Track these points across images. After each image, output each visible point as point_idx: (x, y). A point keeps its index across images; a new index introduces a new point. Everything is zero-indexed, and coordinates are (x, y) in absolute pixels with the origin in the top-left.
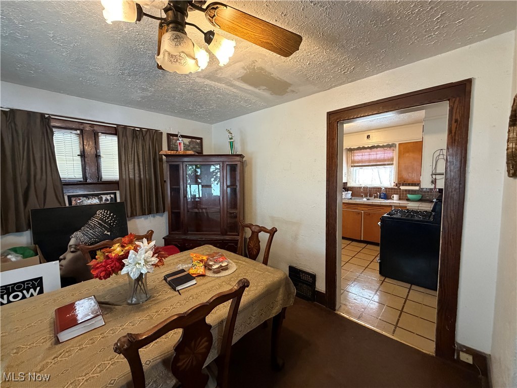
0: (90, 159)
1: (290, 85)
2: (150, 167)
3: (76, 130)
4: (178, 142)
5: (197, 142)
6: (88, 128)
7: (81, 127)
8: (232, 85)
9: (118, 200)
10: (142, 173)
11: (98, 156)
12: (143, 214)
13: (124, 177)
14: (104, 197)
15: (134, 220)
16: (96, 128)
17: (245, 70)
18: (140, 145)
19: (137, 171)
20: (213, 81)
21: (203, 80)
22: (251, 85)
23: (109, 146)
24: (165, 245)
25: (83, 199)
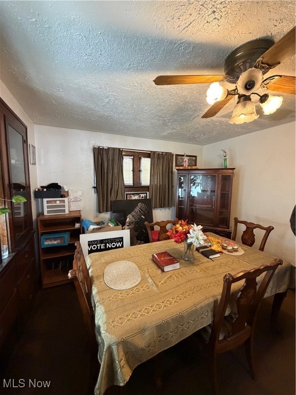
3: (131, 156)
4: (184, 160)
5: (193, 159)
6: (137, 155)
7: (133, 154)
9: (148, 198)
11: (140, 171)
13: (152, 184)
14: (141, 195)
15: (156, 210)
16: (140, 154)
18: (161, 163)
19: (159, 181)
25: (132, 196)
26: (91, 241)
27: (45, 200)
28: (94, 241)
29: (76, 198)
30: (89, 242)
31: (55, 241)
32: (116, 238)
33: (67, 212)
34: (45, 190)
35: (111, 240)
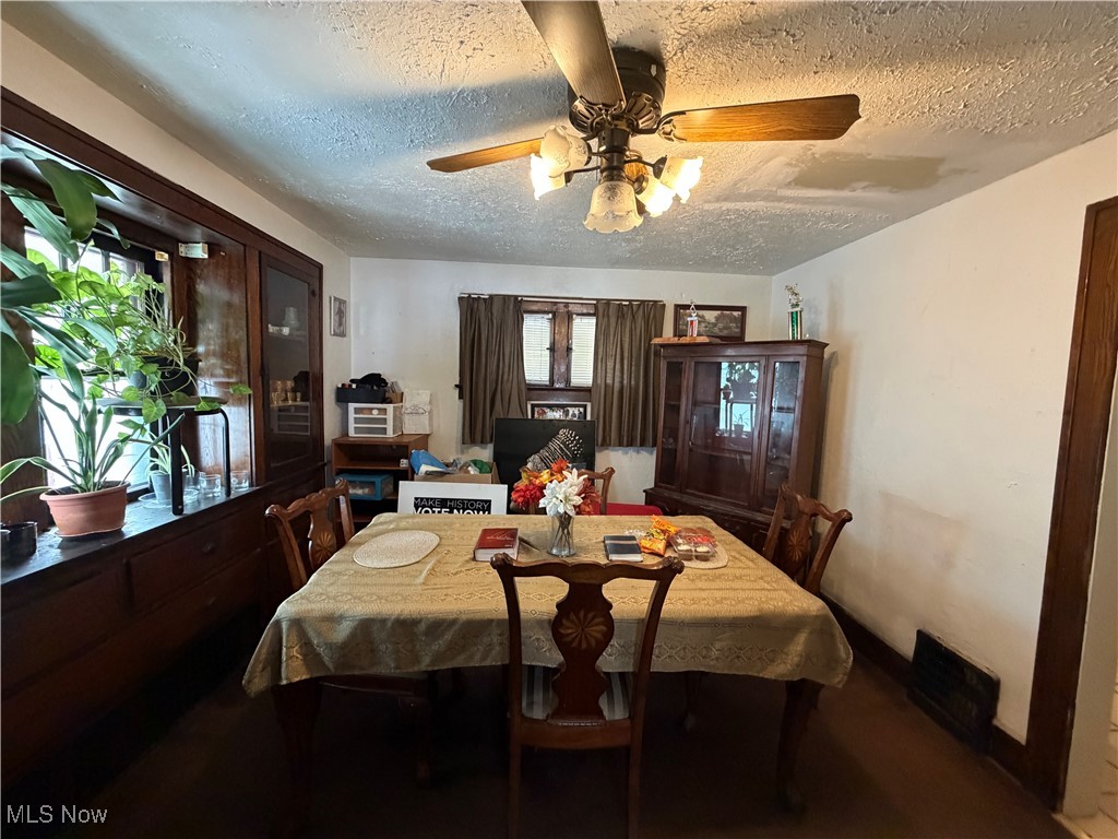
0: (560, 351)
1: (941, 161)
2: (639, 366)
3: (547, 312)
4: (689, 319)
5: (733, 316)
6: (562, 309)
7: (554, 308)
8: (780, 199)
9: (589, 418)
10: (625, 376)
11: (569, 349)
12: (620, 444)
13: (599, 382)
14: (571, 410)
15: (606, 451)
16: (571, 308)
17: (795, 166)
18: (628, 329)
19: (618, 373)
20: (736, 201)
21: (717, 205)
22: (822, 187)
23: (584, 331)
24: (646, 503)
25: (547, 410)
26: (422, 499)
27: (352, 406)
28: (427, 499)
29: (415, 406)
30: (416, 499)
31: (362, 488)
32: (476, 501)
33: (390, 434)
34: (354, 386)
35: (463, 504)
